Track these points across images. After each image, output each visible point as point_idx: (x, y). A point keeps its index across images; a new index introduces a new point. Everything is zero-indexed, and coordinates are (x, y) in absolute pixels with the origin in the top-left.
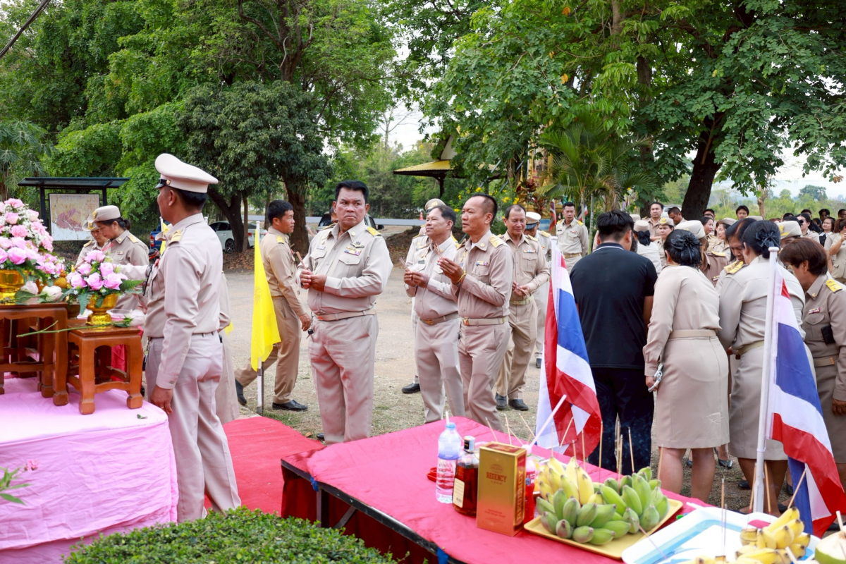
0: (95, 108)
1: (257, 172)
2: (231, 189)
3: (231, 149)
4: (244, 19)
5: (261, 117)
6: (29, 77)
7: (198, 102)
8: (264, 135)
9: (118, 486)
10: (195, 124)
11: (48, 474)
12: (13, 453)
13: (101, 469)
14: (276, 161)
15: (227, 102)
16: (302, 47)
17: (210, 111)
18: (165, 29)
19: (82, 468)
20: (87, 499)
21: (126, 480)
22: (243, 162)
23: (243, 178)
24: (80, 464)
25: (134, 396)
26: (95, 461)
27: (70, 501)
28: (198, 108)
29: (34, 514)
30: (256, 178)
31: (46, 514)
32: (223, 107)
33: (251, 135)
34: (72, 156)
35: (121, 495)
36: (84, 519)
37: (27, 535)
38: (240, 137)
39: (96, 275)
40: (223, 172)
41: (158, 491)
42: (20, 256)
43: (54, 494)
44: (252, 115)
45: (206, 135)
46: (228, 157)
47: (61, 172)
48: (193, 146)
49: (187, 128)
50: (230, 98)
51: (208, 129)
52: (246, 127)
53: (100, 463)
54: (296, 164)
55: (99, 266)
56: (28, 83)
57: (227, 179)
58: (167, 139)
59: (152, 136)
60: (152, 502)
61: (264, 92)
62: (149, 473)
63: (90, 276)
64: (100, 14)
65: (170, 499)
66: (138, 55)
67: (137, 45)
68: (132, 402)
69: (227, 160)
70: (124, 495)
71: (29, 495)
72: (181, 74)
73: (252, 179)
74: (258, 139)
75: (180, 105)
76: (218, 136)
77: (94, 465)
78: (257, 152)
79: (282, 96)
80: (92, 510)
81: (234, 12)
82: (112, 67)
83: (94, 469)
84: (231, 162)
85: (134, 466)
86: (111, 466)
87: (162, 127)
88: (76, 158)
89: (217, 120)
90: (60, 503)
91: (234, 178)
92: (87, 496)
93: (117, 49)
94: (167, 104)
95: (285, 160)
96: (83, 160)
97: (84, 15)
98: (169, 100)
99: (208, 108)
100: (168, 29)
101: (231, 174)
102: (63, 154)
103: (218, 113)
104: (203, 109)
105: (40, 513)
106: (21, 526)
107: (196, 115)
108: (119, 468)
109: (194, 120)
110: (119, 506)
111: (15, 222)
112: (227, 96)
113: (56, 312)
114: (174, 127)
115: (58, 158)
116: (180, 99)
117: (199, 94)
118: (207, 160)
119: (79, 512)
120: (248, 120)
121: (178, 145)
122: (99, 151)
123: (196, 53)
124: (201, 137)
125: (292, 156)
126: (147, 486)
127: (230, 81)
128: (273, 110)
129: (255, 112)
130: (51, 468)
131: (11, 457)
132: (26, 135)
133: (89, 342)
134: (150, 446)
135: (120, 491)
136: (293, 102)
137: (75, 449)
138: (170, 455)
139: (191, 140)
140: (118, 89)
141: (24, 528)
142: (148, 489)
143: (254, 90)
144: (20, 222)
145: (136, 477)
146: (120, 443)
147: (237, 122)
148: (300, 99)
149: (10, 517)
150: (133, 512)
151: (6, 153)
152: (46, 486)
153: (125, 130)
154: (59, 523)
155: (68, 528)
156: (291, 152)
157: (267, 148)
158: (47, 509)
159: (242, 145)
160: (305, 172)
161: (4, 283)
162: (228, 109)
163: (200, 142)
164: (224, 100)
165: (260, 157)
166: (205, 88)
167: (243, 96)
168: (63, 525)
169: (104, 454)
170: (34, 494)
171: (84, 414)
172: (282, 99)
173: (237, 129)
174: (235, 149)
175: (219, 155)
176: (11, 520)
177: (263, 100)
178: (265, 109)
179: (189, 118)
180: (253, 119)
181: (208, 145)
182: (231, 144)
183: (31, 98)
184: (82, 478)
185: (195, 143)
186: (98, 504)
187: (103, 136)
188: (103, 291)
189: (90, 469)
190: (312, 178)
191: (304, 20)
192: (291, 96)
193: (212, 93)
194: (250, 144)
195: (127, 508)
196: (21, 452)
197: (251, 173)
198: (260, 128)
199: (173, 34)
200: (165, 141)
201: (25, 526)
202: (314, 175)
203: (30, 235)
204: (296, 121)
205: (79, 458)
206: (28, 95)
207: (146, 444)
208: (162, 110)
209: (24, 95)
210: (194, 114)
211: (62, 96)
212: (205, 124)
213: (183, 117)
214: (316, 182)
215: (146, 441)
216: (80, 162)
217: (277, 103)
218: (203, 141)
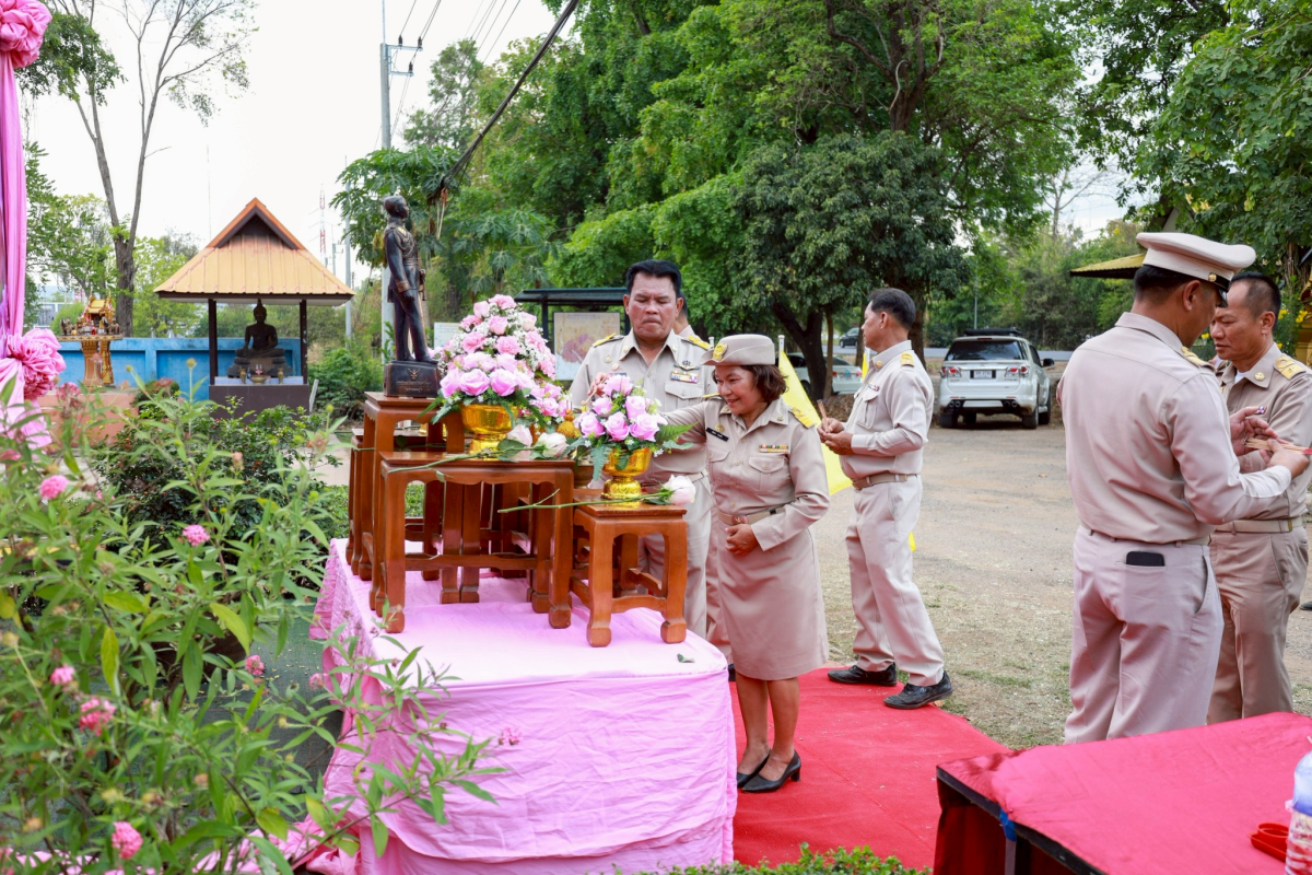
0: (621, 190)
1: (850, 275)
2: (809, 302)
3: (810, 241)
4: (835, 39)
5: (859, 191)
6: (532, 150)
7: (764, 171)
8: (862, 217)
9: (645, 775)
10: (758, 204)
11: (537, 744)
12: (485, 703)
13: (618, 742)
14: (880, 257)
15: (807, 168)
16: (925, 75)
17: (781, 184)
18: (719, 65)
19: (589, 738)
20: (596, 792)
21: (658, 766)
22: (829, 260)
23: (827, 285)
24: (585, 731)
25: (673, 622)
26: (610, 728)
27: (570, 793)
28: (764, 180)
29: (513, 807)
30: (848, 284)
31: (533, 811)
32: (800, 176)
33: (842, 218)
34: (586, 258)
35: (650, 790)
36: (590, 825)
37: (503, 842)
38: (825, 221)
39: (620, 416)
40: (798, 276)
41: (708, 790)
42: (507, 382)
43: (546, 778)
44: (844, 186)
45: (774, 221)
46: (805, 253)
47: (570, 281)
48: (755, 237)
49: (747, 210)
50: (811, 161)
51: (777, 211)
52: (835, 205)
53: (618, 732)
54: (911, 262)
55: (624, 402)
56: (533, 160)
57: (803, 287)
58: (718, 230)
59: (698, 226)
60: (698, 809)
61: (864, 149)
62: (695, 757)
63: (610, 418)
64: (632, 53)
65: (725, 805)
66: (679, 108)
67: (679, 94)
68: (669, 633)
69: (803, 258)
70: (655, 791)
71: (508, 776)
72: (740, 131)
73: (841, 286)
74: (853, 224)
75: (737, 177)
76: (793, 221)
77: (607, 734)
78: (849, 243)
79: (892, 154)
80: (603, 811)
81: (821, 29)
82: (645, 128)
83: (609, 743)
84: (810, 259)
85: (670, 744)
86: (634, 739)
87: (712, 211)
88: (591, 262)
89: (790, 196)
90: (554, 795)
91: (814, 285)
92: (597, 787)
93: (651, 100)
94: (720, 176)
95: (894, 255)
96: (600, 264)
97: (609, 56)
98: (724, 171)
99: (778, 179)
100: (723, 65)
101: (810, 279)
102: (573, 256)
103: (792, 186)
104: (771, 181)
105: (523, 807)
106: (494, 825)
107: (761, 190)
108: (649, 744)
109: (757, 198)
110: (646, 810)
111: (502, 332)
112: (807, 159)
113: (557, 475)
114: (728, 211)
115: (567, 261)
116: (738, 168)
117: (766, 158)
118: (775, 259)
119: (584, 812)
120: (838, 195)
121: (732, 237)
122: (621, 250)
123: (762, 97)
124: (767, 223)
125: (905, 248)
126: (691, 781)
127: (809, 137)
128: (877, 177)
129: (849, 181)
130: (541, 734)
131: (481, 709)
132: (527, 230)
133: (605, 527)
134: (698, 712)
135: (649, 784)
136: (909, 164)
137: (579, 705)
138: (728, 730)
139: (751, 230)
140: (651, 160)
141: (498, 829)
142: (693, 786)
143: (849, 148)
144: (509, 332)
145: (674, 762)
146: (650, 702)
147: (821, 198)
148: (921, 158)
149: (479, 809)
150: (668, 824)
151: (500, 256)
152: (534, 764)
153: (660, 218)
154: (552, 828)
155: (566, 838)
156: (903, 242)
157: (867, 237)
158: (534, 803)
159: (827, 234)
160: (926, 274)
161: (483, 426)
162: (807, 178)
163: (765, 231)
164: (802, 166)
165: (855, 251)
166: (774, 149)
167: (832, 158)
168: (558, 832)
169: (624, 718)
170: (516, 774)
171: (594, 646)
172: (893, 160)
173: (819, 208)
174: (817, 239)
175: (792, 250)
176: (479, 813)
177: (862, 162)
178: (866, 175)
179: (750, 195)
180: (846, 192)
181: (777, 237)
182: (810, 232)
183: (533, 181)
184: (588, 756)
185: (758, 232)
186: (614, 802)
187: (629, 228)
188: (630, 442)
189: (601, 741)
190: (936, 283)
191: (930, 31)
192: (906, 153)
193: (785, 156)
194: (841, 232)
195: (659, 815)
196: (498, 703)
197: (841, 277)
198: (856, 206)
199: (730, 71)
200: (715, 233)
201: (501, 826)
202: (940, 278)
203: (523, 352)
204: (914, 193)
205: (585, 721)
206: (530, 177)
207: (691, 706)
208: (713, 186)
209: (525, 177)
210: (758, 190)
211: (574, 176)
212: (773, 204)
213: (741, 194)
214: (943, 289)
215: (692, 702)
216: (596, 267)
217: (884, 166)
218: (770, 229)
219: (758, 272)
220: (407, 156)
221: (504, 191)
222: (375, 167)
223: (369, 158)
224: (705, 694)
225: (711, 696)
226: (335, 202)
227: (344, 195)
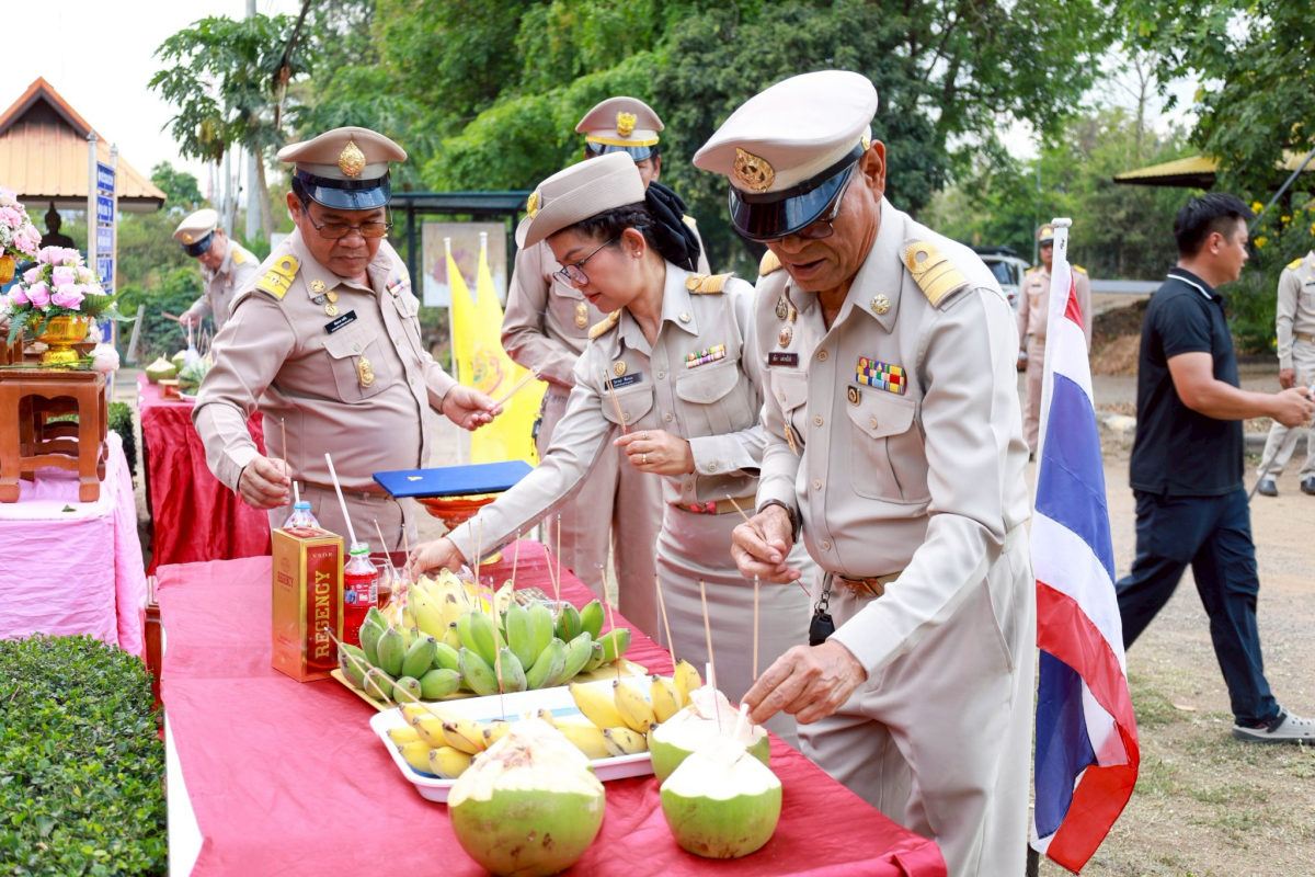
0: (537, 67)
6: (439, 20)
7: (692, 47)
9: (11, 611)
10: (682, 90)
15: (743, 44)
17: (711, 64)
21: (26, 603)
28: (689, 59)
32: (733, 55)
34: (479, 157)
45: (702, 110)
47: (458, 186)
48: (679, 131)
49: (670, 97)
50: (749, 36)
51: (707, 98)
55: (51, 272)
56: (440, 31)
61: (814, 22)
62: (63, 596)
63: (35, 286)
68: (86, 494)
70: (21, 626)
75: (661, 54)
79: (847, 28)
85: (38, 583)
88: (487, 161)
89: (719, 79)
94: (642, 53)
96: (497, 164)
98: (650, 48)
99: (707, 57)
102: (464, 153)
103: (725, 66)
104: (698, 59)
107: (685, 73)
108: (16, 583)
109: (681, 82)
112: (744, 33)
115: (457, 159)
116: (664, 43)
117: (695, 32)
124: (691, 113)
128: (828, 55)
134: (69, 555)
135: (15, 619)
136: (868, 39)
140: (569, 31)
143: (796, 20)
145: (42, 600)
147: (758, 82)
153: (565, 105)
162: (743, 57)
163: (691, 124)
164: (738, 43)
166: (707, 20)
177: (806, 36)
178: (812, 53)
179: (673, 78)
183: (440, 60)
185: (683, 123)
187: (532, 118)
188: (46, 309)
193: (717, 29)
202: (905, 182)
206: (436, 53)
207: (61, 550)
208: (631, 66)
209: (429, 54)
210: (681, 72)
211: (488, 52)
212: (699, 89)
213: (662, 77)
214: (908, 196)
215: (63, 546)
216: (493, 168)
217: (837, 42)
218: (696, 122)
219: (682, 174)
220: (239, 26)
221: (407, 70)
222: (203, 39)
223: (196, 27)
224: (77, 539)
225: (83, 541)
226: (155, 82)
227: (164, 74)
